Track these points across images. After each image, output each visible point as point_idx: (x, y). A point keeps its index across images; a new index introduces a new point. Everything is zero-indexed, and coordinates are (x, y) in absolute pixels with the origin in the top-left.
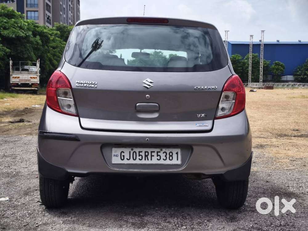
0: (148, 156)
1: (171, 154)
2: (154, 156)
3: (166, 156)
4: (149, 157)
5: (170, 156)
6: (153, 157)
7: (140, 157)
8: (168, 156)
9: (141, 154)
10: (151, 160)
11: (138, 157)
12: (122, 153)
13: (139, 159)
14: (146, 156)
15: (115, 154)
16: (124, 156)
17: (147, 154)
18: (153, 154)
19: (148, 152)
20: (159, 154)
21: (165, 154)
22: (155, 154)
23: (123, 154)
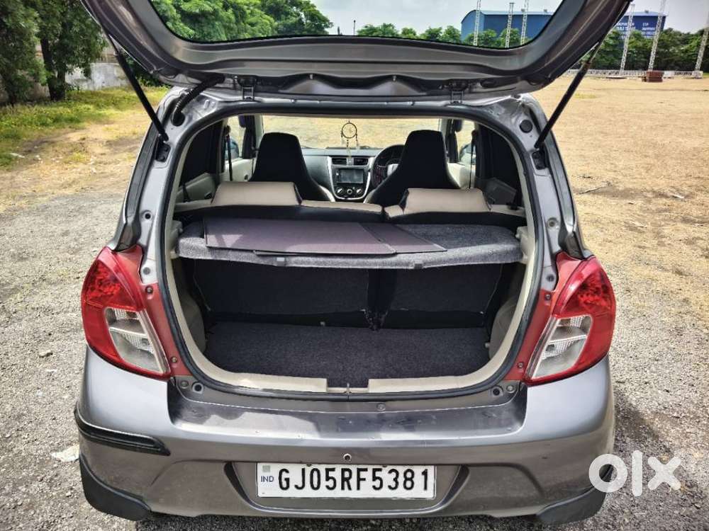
0: (351, 481)
1: (409, 475)
2: (364, 479)
3: (395, 480)
4: (353, 481)
5: (406, 479)
6: (362, 483)
7: (331, 483)
8: (401, 479)
9: (331, 474)
10: (358, 488)
11: (324, 483)
12: (284, 473)
13: (328, 487)
14: (344, 479)
15: (266, 475)
16: (287, 480)
17: (347, 475)
18: (363, 475)
19: (350, 472)
20: (378, 474)
21: (394, 475)
22: (367, 475)
23: (285, 475)
